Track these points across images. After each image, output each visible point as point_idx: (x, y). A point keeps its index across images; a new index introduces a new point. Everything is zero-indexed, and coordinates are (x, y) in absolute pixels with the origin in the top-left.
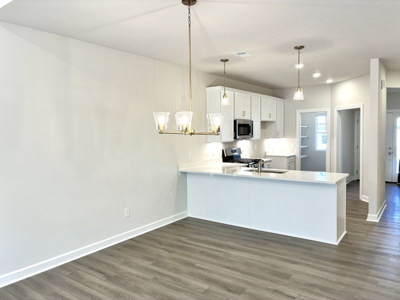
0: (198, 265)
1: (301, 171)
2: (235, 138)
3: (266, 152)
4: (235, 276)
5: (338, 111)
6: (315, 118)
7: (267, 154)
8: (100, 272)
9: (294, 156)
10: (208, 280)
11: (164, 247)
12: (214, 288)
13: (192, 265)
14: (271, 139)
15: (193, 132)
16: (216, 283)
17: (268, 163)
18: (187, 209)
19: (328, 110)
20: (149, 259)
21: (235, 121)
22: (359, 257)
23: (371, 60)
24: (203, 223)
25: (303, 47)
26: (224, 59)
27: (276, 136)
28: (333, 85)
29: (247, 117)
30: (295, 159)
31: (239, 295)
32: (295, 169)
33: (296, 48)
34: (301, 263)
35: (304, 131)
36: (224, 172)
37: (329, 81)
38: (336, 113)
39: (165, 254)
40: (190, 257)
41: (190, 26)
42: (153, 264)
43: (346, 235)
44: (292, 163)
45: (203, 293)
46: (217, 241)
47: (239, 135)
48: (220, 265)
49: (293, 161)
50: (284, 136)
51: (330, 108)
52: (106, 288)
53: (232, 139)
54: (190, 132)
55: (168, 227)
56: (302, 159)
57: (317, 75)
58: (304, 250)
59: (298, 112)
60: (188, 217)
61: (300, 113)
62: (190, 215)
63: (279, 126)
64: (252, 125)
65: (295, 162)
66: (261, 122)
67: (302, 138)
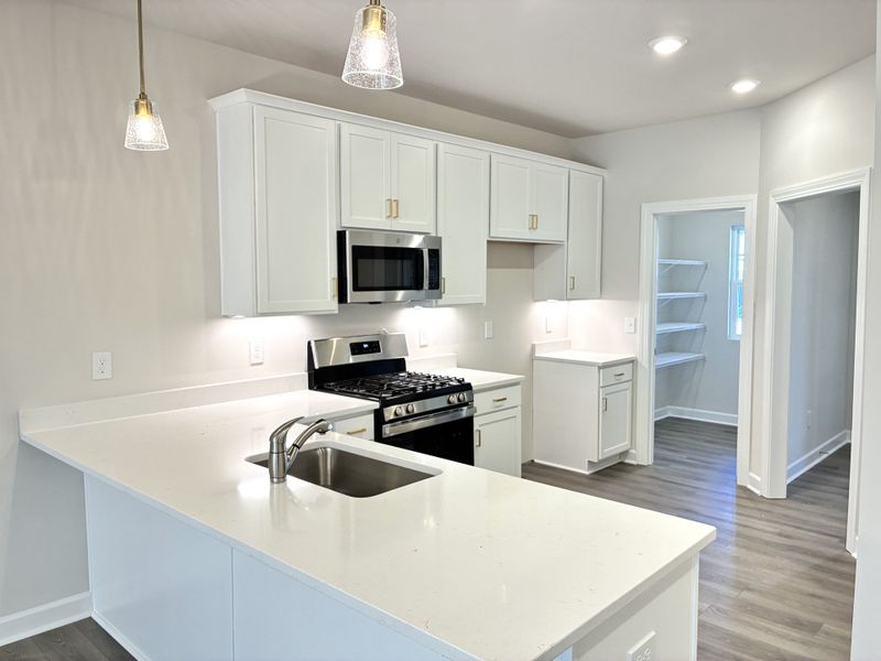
2: (342, 298)
3: (533, 347)
5: (780, 204)
7: (538, 354)
9: (632, 361)
14: (550, 303)
19: (750, 202)
21: (341, 236)
28: (765, 110)
30: (634, 371)
35: (671, 276)
37: (744, 87)
38: (774, 210)
44: (622, 387)
47: (356, 288)
49: (627, 377)
50: (602, 291)
51: (754, 197)
53: (330, 304)
56: (659, 371)
57: (667, 47)
59: (648, 210)
61: (655, 215)
63: (579, 255)
64: (435, 255)
65: (633, 381)
66: (489, 242)
67: (660, 301)
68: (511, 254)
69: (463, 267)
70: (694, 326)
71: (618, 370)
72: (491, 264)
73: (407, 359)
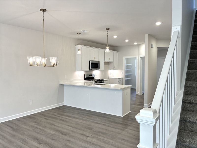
0: (56, 124)
1: (125, 85)
2: (90, 69)
3: (109, 76)
4: (69, 129)
5: (141, 57)
6: (135, 61)
7: (110, 77)
8: (11, 127)
9: (122, 78)
10: (56, 130)
11: (45, 117)
12: (57, 133)
13: (53, 124)
14: (111, 70)
15: (45, 65)
16: (59, 131)
17: (107, 81)
18: (64, 102)
20: (35, 122)
21: (89, 62)
22: (128, 122)
23: (145, 35)
24: (70, 108)
25: (109, 29)
26: (79, 33)
27: (114, 69)
28: (138, 46)
29: (96, 60)
30: (123, 79)
31: (66, 136)
32: (122, 84)
33: (106, 29)
34: (101, 124)
35: (127, 67)
36: (85, 85)
37: (135, 44)
38: (140, 58)
39: (44, 120)
40: (54, 121)
41: (43, 20)
42: (36, 124)
43: (130, 113)
44: (121, 82)
45: (51, 135)
46: (71, 115)
47: (91, 68)
48: (65, 125)
49: (122, 80)
50: (118, 69)
51: (138, 56)
52: (10, 133)
53: (88, 70)
54: (44, 65)
55: (52, 109)
57: (127, 41)
58: (106, 119)
60: (64, 105)
61: (125, 58)
62: (65, 104)
63: (115, 64)
64: (99, 63)
65: (122, 81)
66: (105, 62)
67: (126, 70)
68: (107, 63)
69: (102, 65)
70: (131, 74)
71: (121, 79)
72: (105, 65)
73: (95, 77)
